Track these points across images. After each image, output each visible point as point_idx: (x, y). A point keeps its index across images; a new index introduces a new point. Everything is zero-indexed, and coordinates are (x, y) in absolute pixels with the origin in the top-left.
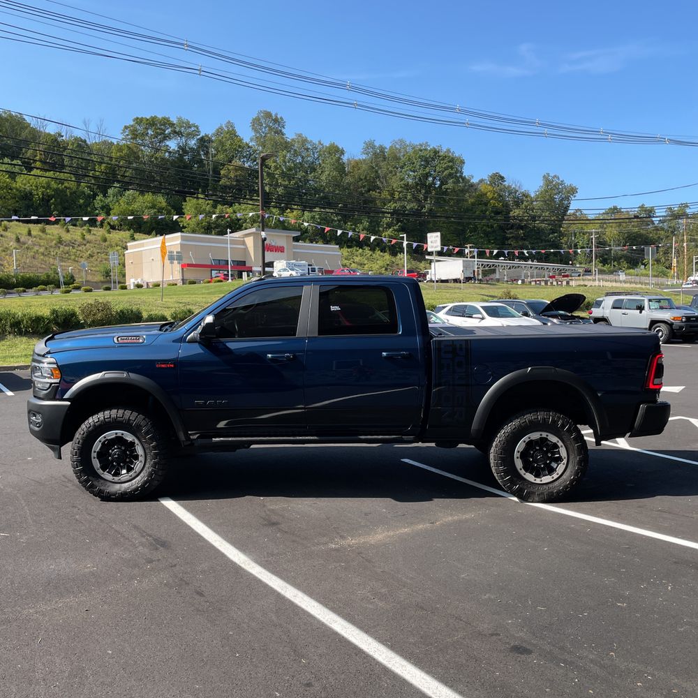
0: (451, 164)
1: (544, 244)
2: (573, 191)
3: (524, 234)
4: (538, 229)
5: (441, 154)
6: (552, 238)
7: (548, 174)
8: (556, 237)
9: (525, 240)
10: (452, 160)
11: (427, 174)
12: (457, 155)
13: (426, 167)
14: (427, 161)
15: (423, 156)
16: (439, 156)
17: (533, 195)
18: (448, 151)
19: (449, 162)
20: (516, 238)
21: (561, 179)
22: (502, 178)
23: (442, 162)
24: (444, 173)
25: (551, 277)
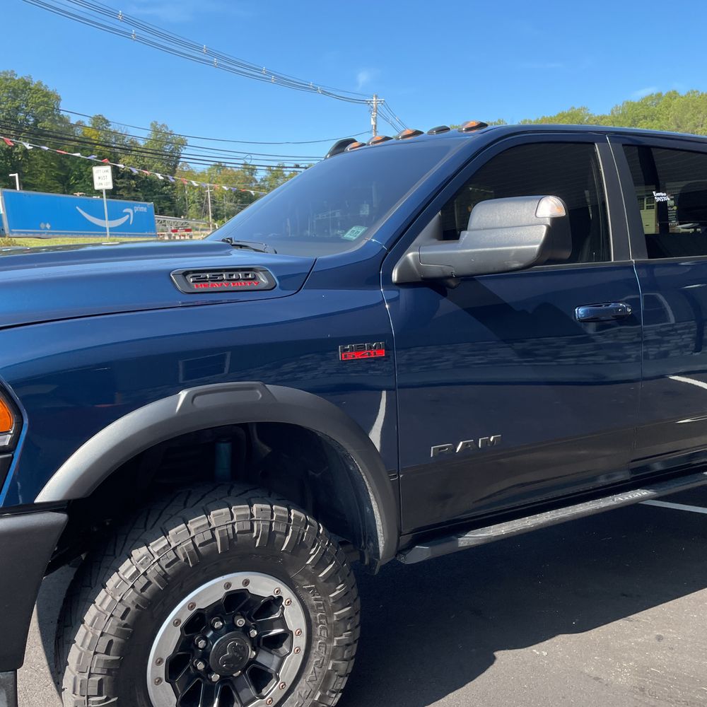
0: (46, 99)
1: (157, 196)
2: (183, 143)
3: (136, 184)
4: (151, 180)
5: (32, 86)
6: (166, 190)
7: (156, 122)
8: (169, 190)
9: (137, 191)
10: (47, 95)
11: (17, 108)
12: (51, 90)
13: (15, 100)
14: (15, 93)
15: (10, 87)
16: (30, 89)
17: (142, 143)
18: (40, 84)
19: (44, 96)
20: (128, 189)
21: (170, 129)
22: (107, 122)
23: (34, 96)
24: (39, 109)
25: (173, 231)
